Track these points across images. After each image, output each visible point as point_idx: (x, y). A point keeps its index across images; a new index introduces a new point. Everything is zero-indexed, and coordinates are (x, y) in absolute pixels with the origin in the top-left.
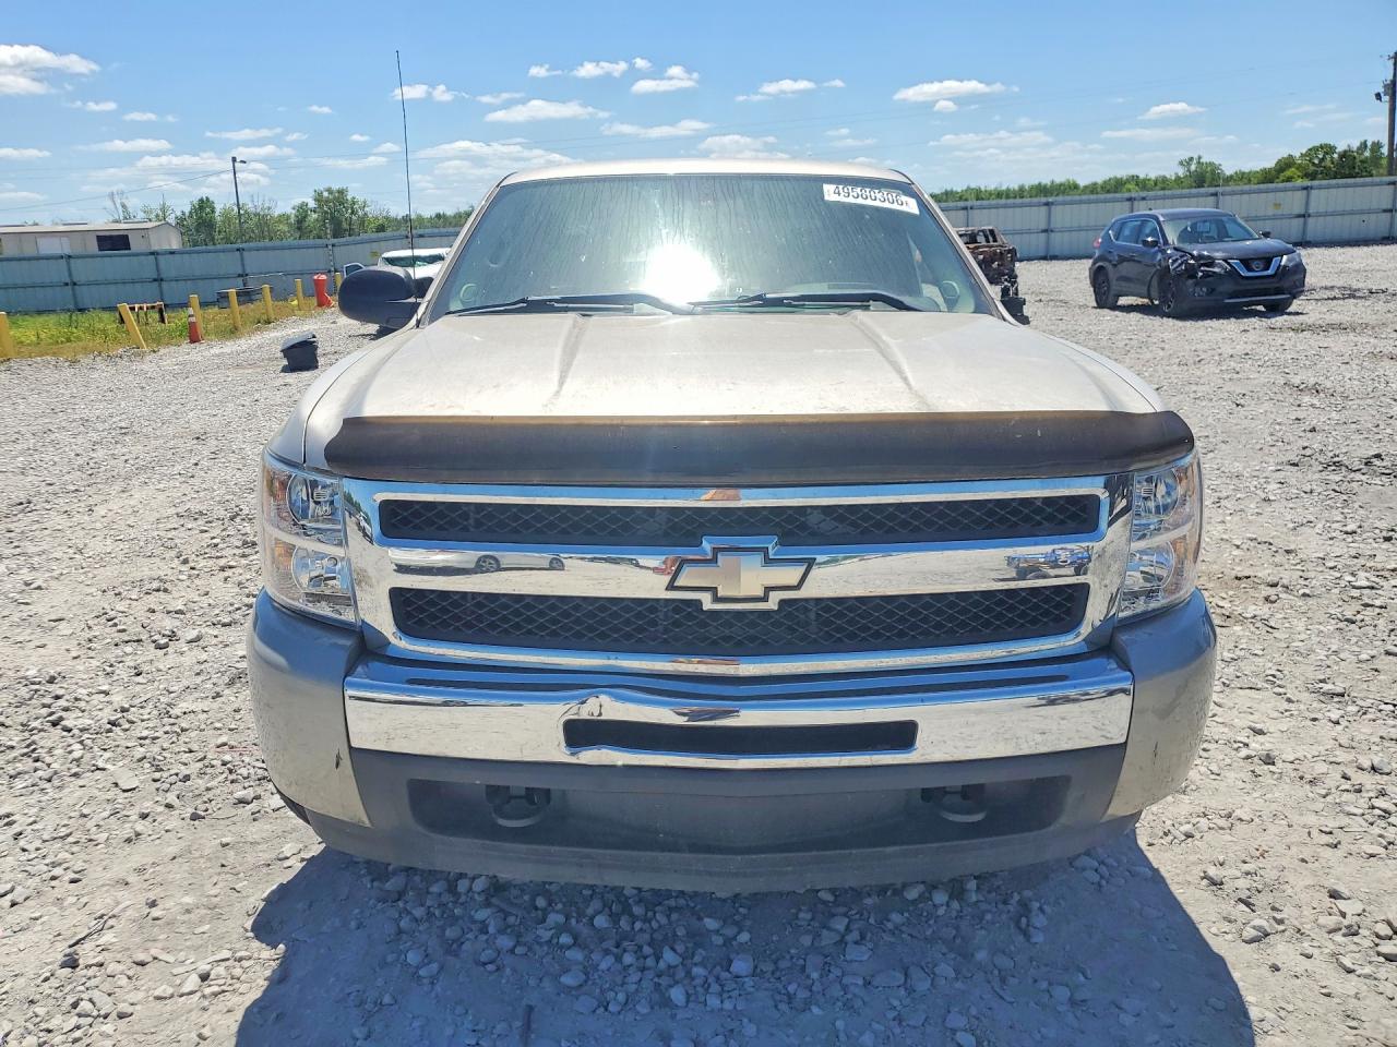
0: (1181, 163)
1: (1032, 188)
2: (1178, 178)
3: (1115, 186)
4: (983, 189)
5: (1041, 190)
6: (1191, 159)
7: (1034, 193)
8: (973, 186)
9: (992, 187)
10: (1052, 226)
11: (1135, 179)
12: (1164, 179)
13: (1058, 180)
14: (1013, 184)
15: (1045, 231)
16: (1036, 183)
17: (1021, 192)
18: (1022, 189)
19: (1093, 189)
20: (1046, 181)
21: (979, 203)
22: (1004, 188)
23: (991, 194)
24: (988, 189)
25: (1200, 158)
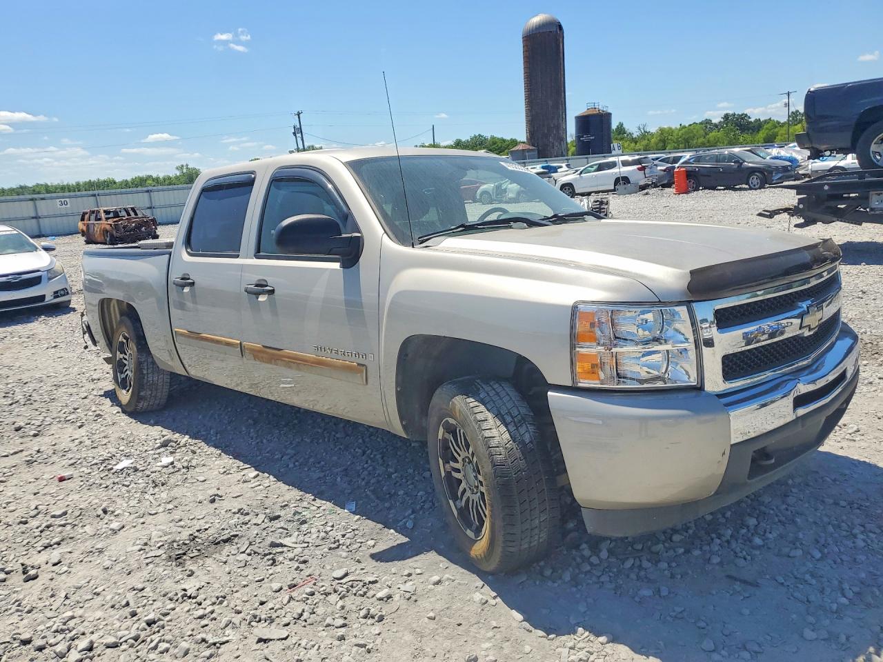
0: (177, 168)
1: (85, 183)
2: (177, 178)
3: (140, 182)
4: (49, 184)
5: (90, 185)
6: (182, 166)
7: (87, 186)
8: (41, 182)
9: (55, 183)
10: (153, 205)
11: (150, 177)
12: (169, 178)
13: (102, 178)
14: (72, 181)
15: (150, 208)
16: (88, 180)
17: (78, 187)
18: (78, 184)
19: (126, 184)
20: (94, 178)
21: (49, 195)
22: (65, 183)
23: (56, 188)
24: (54, 185)
25: (187, 165)
